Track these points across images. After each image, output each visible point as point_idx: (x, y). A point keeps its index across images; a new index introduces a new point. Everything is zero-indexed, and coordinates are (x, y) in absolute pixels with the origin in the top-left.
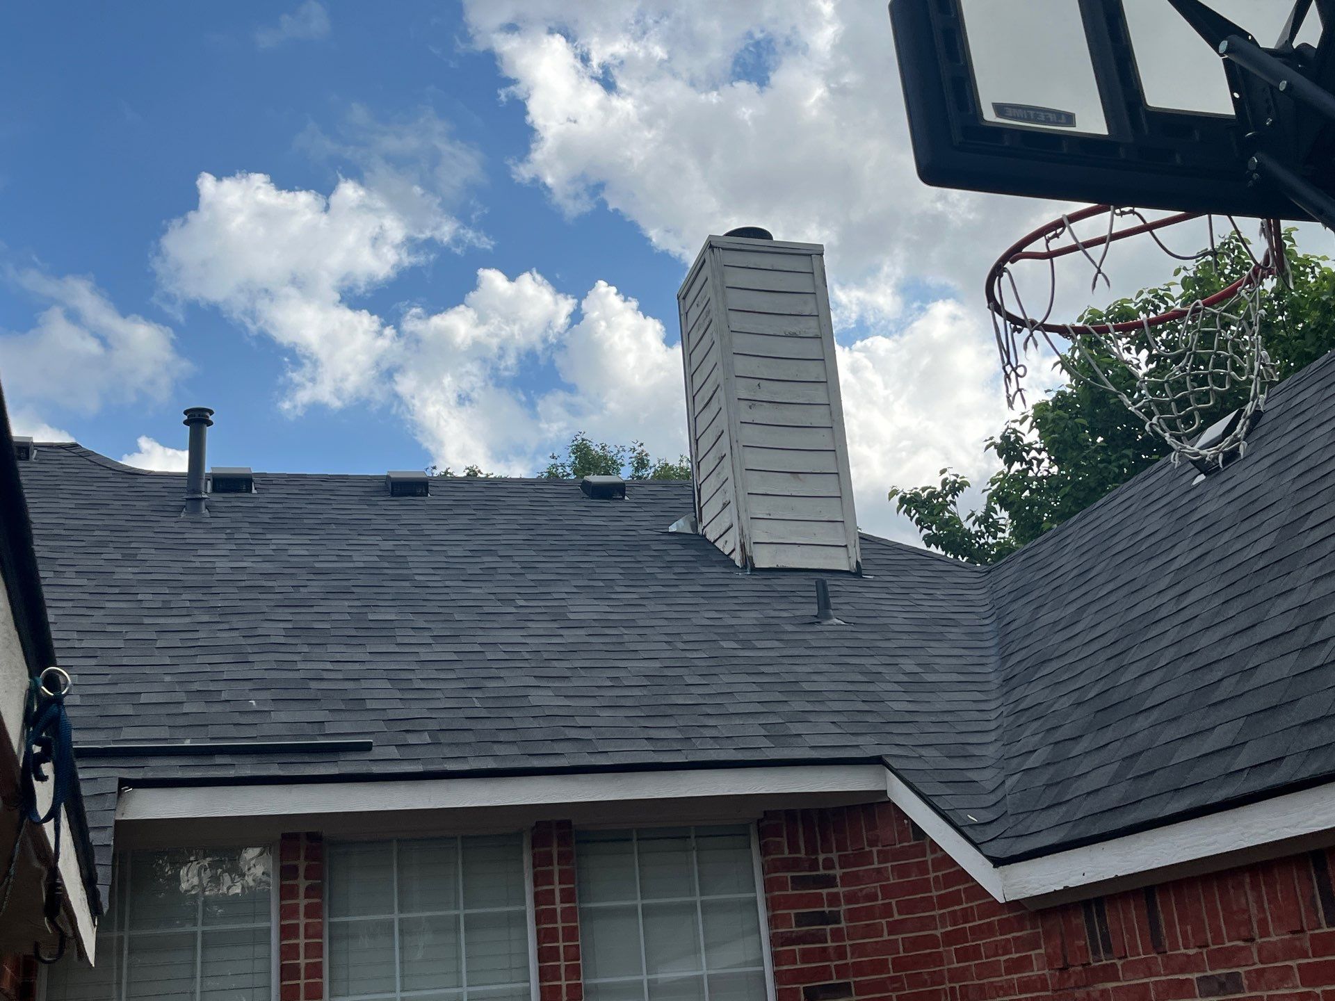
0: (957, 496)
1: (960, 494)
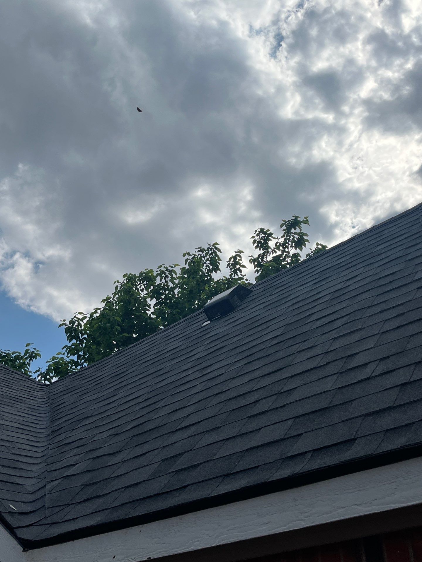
0: (32, 361)
1: (34, 360)
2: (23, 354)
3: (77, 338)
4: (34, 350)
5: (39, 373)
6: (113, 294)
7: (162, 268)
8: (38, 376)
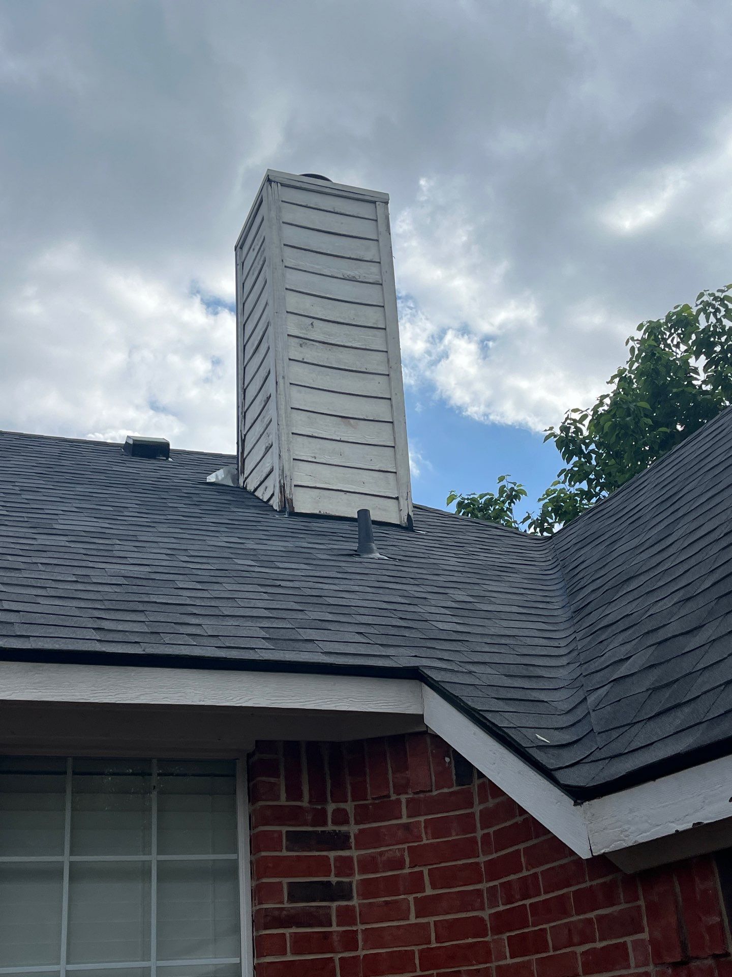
0: (514, 503)
1: (517, 502)
2: (496, 496)
3: (580, 453)
4: (513, 486)
5: (530, 521)
6: (627, 362)
7: (705, 298)
8: (529, 527)
